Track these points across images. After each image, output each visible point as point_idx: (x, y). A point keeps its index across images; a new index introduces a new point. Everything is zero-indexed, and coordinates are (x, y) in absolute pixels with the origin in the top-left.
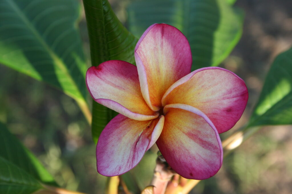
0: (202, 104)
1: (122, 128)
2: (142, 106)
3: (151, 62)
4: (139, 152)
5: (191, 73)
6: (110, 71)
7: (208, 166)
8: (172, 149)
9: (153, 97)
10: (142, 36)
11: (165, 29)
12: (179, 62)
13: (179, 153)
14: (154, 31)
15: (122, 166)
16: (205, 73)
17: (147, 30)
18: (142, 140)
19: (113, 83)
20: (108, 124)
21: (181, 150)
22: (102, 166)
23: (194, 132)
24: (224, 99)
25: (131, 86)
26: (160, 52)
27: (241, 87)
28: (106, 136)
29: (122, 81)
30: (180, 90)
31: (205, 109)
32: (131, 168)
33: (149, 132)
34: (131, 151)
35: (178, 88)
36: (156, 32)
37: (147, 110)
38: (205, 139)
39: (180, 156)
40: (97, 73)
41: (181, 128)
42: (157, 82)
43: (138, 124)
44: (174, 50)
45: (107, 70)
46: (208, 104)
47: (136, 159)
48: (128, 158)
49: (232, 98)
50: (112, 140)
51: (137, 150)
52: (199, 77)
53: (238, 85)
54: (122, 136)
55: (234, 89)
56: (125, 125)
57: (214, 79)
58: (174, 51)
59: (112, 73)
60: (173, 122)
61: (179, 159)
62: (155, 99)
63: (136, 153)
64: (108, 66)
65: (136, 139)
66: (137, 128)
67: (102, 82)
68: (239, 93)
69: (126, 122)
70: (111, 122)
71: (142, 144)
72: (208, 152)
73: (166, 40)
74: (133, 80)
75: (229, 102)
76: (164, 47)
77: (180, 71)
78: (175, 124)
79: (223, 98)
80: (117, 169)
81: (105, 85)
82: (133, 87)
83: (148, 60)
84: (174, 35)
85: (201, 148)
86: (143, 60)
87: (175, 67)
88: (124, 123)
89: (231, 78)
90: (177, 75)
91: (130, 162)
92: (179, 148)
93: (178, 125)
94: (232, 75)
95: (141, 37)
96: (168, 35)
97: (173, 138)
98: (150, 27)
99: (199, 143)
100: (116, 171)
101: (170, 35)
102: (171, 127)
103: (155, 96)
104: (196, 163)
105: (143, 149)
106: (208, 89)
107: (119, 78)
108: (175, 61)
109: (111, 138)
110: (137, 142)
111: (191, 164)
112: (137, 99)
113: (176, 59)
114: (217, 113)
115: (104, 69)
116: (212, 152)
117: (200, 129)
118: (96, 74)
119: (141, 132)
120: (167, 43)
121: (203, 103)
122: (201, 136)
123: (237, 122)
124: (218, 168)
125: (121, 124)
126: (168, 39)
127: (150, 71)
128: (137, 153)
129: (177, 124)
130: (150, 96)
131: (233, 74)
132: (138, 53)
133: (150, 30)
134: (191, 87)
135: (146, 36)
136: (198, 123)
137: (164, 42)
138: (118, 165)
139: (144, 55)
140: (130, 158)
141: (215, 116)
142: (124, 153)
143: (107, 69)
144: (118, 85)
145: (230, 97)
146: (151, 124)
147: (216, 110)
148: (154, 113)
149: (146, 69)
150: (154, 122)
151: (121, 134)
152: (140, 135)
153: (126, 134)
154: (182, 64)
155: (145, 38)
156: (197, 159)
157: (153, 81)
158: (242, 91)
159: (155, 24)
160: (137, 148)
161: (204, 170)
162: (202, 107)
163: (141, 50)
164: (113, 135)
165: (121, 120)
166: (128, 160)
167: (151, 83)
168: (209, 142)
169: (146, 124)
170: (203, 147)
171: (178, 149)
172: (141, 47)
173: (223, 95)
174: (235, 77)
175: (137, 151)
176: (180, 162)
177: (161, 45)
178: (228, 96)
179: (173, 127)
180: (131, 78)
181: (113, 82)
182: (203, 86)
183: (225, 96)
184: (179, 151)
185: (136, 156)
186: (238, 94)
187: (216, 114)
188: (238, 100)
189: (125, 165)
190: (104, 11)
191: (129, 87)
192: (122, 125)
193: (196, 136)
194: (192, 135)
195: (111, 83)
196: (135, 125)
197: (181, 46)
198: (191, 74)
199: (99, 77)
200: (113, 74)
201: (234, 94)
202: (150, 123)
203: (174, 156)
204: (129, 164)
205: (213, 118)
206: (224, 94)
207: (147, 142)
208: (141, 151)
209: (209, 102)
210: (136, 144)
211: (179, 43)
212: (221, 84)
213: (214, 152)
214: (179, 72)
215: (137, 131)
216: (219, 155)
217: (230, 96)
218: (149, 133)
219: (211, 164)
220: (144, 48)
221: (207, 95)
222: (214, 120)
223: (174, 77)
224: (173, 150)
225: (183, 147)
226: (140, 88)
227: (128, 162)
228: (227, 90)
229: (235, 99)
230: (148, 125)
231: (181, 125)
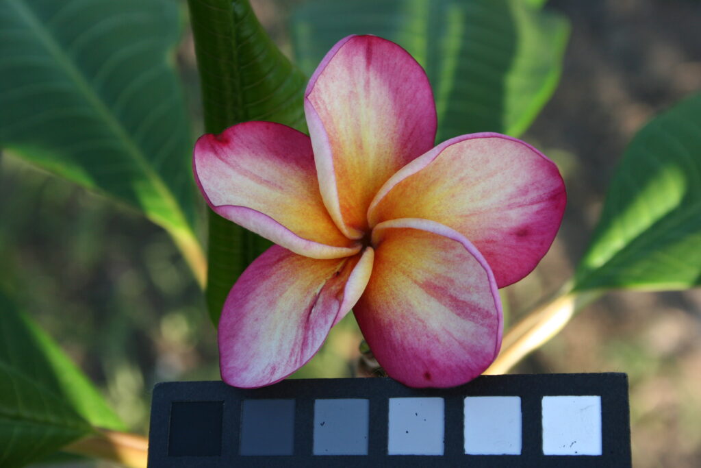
0: (460, 220)
1: (278, 277)
2: (321, 226)
3: (341, 126)
4: (316, 330)
5: (435, 148)
6: (248, 147)
7: (467, 356)
8: (386, 321)
9: (348, 207)
10: (322, 62)
11: (375, 49)
12: (406, 124)
13: (401, 328)
14: (348, 53)
15: (279, 364)
16: (467, 147)
17: (333, 49)
18: (323, 302)
19: (256, 174)
20: (246, 271)
21: (407, 322)
22: (233, 368)
23: (439, 282)
24: (511, 209)
25: (297, 182)
26: (363, 101)
27: (548, 179)
28: (241, 298)
29: (276, 170)
30: (409, 189)
31: (468, 231)
32: (298, 365)
33: (339, 285)
34: (298, 329)
35: (404, 185)
36: (355, 55)
37: (333, 236)
38: (463, 297)
39: (404, 333)
40: (220, 151)
41: (411, 273)
42: (357, 171)
43: (312, 267)
44: (395, 97)
45: (241, 144)
46: (474, 219)
47: (310, 345)
48: (291, 346)
49: (529, 205)
50: (254, 307)
51: (311, 327)
52: (454, 159)
53: (542, 175)
54: (278, 295)
55: (533, 184)
56: (282, 270)
57: (488, 161)
58: (395, 101)
59: (253, 152)
60: (393, 259)
61: (402, 341)
62: (352, 211)
63: (310, 332)
64: (243, 135)
65: (309, 300)
66: (312, 276)
67: (230, 171)
68: (544, 194)
69: (286, 265)
70: (251, 267)
71: (323, 312)
72: (469, 326)
73: (376, 75)
74: (302, 167)
75: (522, 215)
76: (372, 91)
77: (410, 145)
78: (397, 264)
79: (509, 206)
80: (266, 372)
81: (237, 179)
82: (303, 183)
83: (335, 120)
84: (396, 64)
85: (454, 316)
86: (324, 121)
87: (398, 136)
88: (282, 267)
89: (526, 158)
90: (402, 156)
91: (296, 354)
92: (402, 316)
93: (403, 266)
94: (529, 150)
95: (320, 65)
96: (382, 62)
97: (391, 294)
98: (340, 43)
99: (450, 305)
100: (264, 377)
101: (385, 63)
102: (387, 271)
103: (353, 204)
104: (440, 348)
105: (326, 322)
106: (473, 185)
107: (268, 161)
108: (397, 123)
109: (251, 302)
110: (312, 307)
111: (428, 352)
112: (311, 210)
113: (399, 118)
114: (494, 239)
115: (235, 141)
116: (477, 325)
117: (452, 275)
118: (216, 153)
119: (321, 286)
120: (378, 80)
121: (461, 216)
122: (455, 290)
123: (540, 259)
124: (491, 359)
125: (274, 269)
126: (381, 73)
127: (339, 146)
128: (313, 332)
129: (401, 264)
130: (340, 203)
131: (532, 149)
132: (313, 102)
133: (340, 50)
134: (434, 181)
135: (330, 63)
136: (449, 261)
137: (372, 79)
138: (269, 364)
139: (326, 109)
140: (295, 344)
141: (491, 247)
142: (283, 334)
143: (242, 142)
144: (266, 179)
145: (525, 203)
146: (343, 268)
147: (492, 232)
148: (349, 243)
149: (331, 142)
150: (350, 263)
151: (275, 290)
152: (318, 291)
153: (287, 290)
154: (414, 129)
155: (328, 70)
156: (442, 340)
157: (348, 169)
158: (552, 189)
159: (351, 36)
160: (313, 321)
161: (457, 366)
162: (461, 227)
163: (319, 98)
164: (257, 295)
165: (275, 260)
166: (293, 350)
167: (342, 174)
168: (473, 304)
169: (333, 268)
170: (459, 315)
171: (400, 320)
172: (319, 90)
173: (509, 199)
174: (536, 157)
175: (313, 327)
176: (404, 349)
177: (365, 86)
178: (520, 200)
179: (391, 270)
180: (297, 163)
181: (256, 172)
182: (461, 180)
183: (513, 201)
184: (402, 323)
185: (310, 339)
186: (543, 196)
187: (492, 241)
188: (543, 210)
189: (285, 361)
190: (235, 14)
191: (292, 182)
192: (277, 270)
193: (442, 289)
194: (435, 287)
195: (251, 173)
196: (307, 271)
197: (411, 88)
198: (436, 150)
199: (222, 160)
200: (255, 153)
201: (533, 195)
202: (341, 264)
203: (391, 336)
204: (293, 359)
205: (487, 252)
206: (512, 197)
207: (335, 307)
208: (321, 327)
209: (476, 214)
210: (310, 313)
211: (406, 80)
212: (503, 174)
213: (482, 325)
214: (406, 147)
215: (311, 284)
216: (494, 332)
217: (525, 200)
218: (338, 288)
219: (474, 352)
220: (326, 92)
221: (472, 200)
222: (489, 255)
223: (396, 161)
224: (390, 321)
225: (412, 313)
226: (318, 185)
227: (291, 355)
228: (518, 187)
229: (536, 207)
230: (336, 271)
231: (409, 266)
